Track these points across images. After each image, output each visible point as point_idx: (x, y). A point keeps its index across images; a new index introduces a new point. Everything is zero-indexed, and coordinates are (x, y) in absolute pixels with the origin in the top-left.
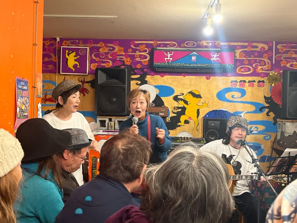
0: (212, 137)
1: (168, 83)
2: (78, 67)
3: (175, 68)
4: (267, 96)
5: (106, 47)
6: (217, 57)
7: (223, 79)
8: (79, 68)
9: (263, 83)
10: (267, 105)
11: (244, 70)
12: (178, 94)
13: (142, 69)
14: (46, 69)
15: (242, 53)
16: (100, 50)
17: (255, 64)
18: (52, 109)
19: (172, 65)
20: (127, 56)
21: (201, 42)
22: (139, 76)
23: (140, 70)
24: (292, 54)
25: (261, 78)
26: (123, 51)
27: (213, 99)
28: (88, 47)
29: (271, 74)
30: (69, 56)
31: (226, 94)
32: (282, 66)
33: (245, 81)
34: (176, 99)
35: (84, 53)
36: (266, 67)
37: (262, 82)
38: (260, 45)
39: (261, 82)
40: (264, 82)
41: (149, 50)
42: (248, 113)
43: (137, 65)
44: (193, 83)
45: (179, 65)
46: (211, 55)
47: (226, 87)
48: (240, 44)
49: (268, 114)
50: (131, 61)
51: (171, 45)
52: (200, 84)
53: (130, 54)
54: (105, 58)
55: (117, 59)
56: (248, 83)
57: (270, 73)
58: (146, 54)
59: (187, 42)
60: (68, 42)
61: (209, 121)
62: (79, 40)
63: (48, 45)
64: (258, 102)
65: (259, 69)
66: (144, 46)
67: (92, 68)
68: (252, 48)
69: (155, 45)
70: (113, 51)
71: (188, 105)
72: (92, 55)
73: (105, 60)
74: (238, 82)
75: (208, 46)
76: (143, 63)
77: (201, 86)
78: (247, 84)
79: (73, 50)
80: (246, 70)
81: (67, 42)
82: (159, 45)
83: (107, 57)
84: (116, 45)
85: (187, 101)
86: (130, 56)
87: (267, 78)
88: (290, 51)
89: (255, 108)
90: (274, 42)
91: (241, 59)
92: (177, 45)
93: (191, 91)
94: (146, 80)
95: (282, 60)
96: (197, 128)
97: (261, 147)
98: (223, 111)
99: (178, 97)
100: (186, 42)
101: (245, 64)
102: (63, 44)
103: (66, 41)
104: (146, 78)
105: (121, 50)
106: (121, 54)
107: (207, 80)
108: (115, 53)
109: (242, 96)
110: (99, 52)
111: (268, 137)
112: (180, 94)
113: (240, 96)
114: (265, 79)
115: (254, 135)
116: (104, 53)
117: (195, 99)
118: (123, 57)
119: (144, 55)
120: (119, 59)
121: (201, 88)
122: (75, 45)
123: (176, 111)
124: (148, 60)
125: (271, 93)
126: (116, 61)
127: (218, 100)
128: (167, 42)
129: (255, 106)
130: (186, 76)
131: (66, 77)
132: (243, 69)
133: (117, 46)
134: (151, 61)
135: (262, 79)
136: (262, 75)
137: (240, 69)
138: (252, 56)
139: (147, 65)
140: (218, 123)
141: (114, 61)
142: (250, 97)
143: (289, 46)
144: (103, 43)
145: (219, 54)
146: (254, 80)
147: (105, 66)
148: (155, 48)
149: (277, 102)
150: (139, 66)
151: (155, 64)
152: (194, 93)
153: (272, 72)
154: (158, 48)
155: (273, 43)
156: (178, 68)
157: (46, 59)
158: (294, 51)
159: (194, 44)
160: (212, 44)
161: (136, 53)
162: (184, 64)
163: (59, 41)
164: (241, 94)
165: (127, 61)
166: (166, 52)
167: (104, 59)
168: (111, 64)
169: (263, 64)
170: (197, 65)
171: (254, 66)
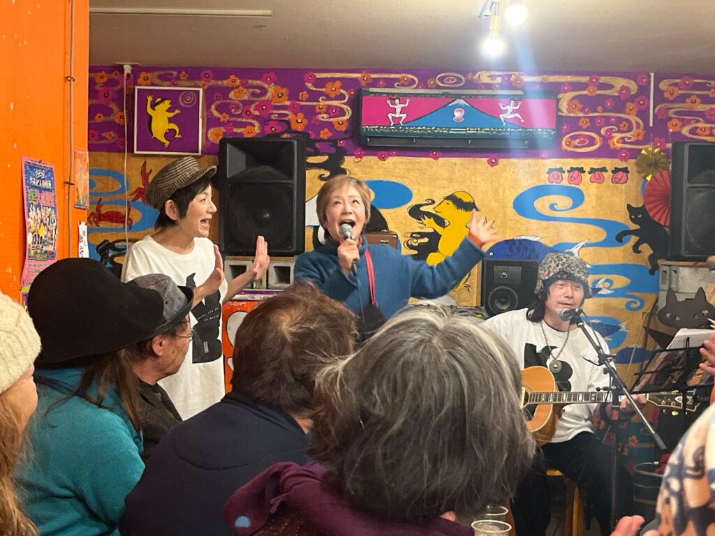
0: (503, 303)
1: (395, 175)
2: (177, 136)
3: (413, 138)
4: (634, 206)
5: (245, 87)
6: (514, 112)
7: (529, 165)
8: (180, 139)
9: (625, 174)
10: (633, 227)
11: (579, 143)
12: (420, 203)
13: (333, 142)
14: (99, 142)
15: (576, 102)
16: (231, 95)
17: (606, 128)
18: (115, 239)
19: (407, 132)
20: (297, 110)
21: (477, 75)
22: (325, 158)
23: (328, 143)
24: (695, 102)
25: (620, 162)
26: (287, 98)
27: (505, 214)
28: (200, 87)
29: (643, 152)
30: (154, 110)
31: (537, 201)
32: (673, 133)
33: (581, 170)
34: (416, 212)
35: (191, 104)
36: (634, 136)
37: (623, 172)
38: (619, 83)
39: (621, 172)
40: (628, 172)
41: (349, 94)
42: (588, 245)
43: (322, 132)
44: (457, 175)
45: (424, 130)
46: (501, 105)
47: (537, 184)
48: (570, 79)
49: (636, 249)
50: (305, 122)
51: (402, 82)
52: (473, 177)
53: (303, 106)
54: (244, 114)
55: (273, 117)
56: (589, 173)
57: (641, 150)
58: (344, 104)
59: (442, 75)
60: (153, 76)
61: (495, 267)
62: (179, 69)
63: (105, 84)
64: (614, 220)
65: (615, 139)
66: (338, 84)
67: (211, 139)
68: (599, 89)
69: (363, 83)
70: (263, 98)
71: (444, 227)
72: (210, 107)
73: (244, 120)
74: (564, 172)
75: (492, 84)
76: (336, 127)
77: (475, 182)
78: (586, 177)
79: (164, 96)
80: (584, 141)
81: (149, 75)
82: (375, 83)
83: (248, 113)
84: (269, 84)
85: (443, 219)
86: (303, 109)
87: (634, 161)
88: (689, 96)
89: (605, 235)
90: (652, 75)
91: (572, 115)
92: (417, 82)
93: (452, 195)
94: (342, 167)
95: (671, 118)
96: (467, 283)
97: (619, 328)
98: (530, 241)
99: (422, 209)
100: (439, 76)
101: (581, 127)
102: (140, 81)
103: (147, 72)
104: (342, 163)
105: (283, 94)
106: (280, 104)
107: (490, 168)
108: (269, 102)
109: (575, 205)
110: (228, 101)
111: (636, 303)
112: (426, 202)
113: (571, 205)
114: (630, 164)
115: (604, 299)
116: (242, 102)
117: (462, 212)
118: (286, 112)
119: (336, 107)
120: (277, 115)
121: (476, 187)
122: (168, 83)
123: (415, 243)
124: (347, 120)
125: (645, 197)
126: (270, 122)
127: (517, 215)
128: (393, 76)
129: (606, 229)
130: (441, 159)
131: (149, 161)
132: (578, 141)
133: (272, 84)
134: (356, 120)
135: (622, 165)
136: (623, 155)
137: (569, 140)
138: (599, 108)
139: (345, 132)
140: (518, 270)
141: (264, 121)
142: (593, 207)
143: (688, 85)
144: (236, 77)
145: (520, 103)
146: (605, 168)
147: (241, 134)
148: (364, 89)
149: (660, 219)
150: (325, 134)
151: (364, 127)
152: (461, 199)
153: (646, 147)
154: (371, 90)
155: (649, 76)
156: (421, 138)
157: (100, 117)
158: (699, 96)
159: (459, 80)
160: (502, 80)
161: (319, 101)
162: (436, 129)
163: (130, 72)
164: (571, 202)
165: (297, 121)
166: (391, 99)
167: (240, 116)
168: (257, 129)
169: (625, 129)
170: (466, 131)
171: (603, 132)
